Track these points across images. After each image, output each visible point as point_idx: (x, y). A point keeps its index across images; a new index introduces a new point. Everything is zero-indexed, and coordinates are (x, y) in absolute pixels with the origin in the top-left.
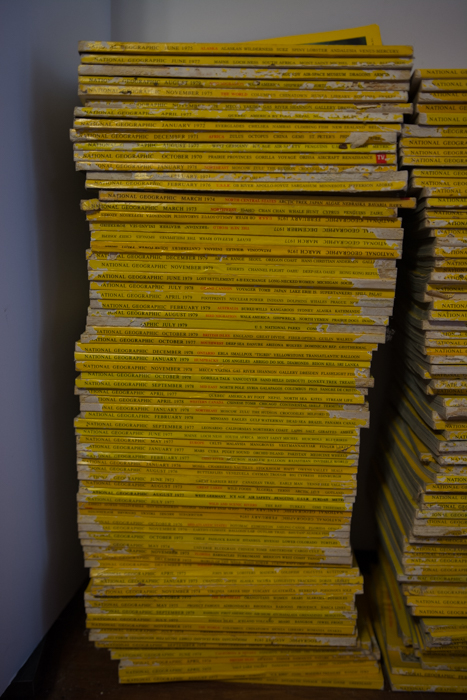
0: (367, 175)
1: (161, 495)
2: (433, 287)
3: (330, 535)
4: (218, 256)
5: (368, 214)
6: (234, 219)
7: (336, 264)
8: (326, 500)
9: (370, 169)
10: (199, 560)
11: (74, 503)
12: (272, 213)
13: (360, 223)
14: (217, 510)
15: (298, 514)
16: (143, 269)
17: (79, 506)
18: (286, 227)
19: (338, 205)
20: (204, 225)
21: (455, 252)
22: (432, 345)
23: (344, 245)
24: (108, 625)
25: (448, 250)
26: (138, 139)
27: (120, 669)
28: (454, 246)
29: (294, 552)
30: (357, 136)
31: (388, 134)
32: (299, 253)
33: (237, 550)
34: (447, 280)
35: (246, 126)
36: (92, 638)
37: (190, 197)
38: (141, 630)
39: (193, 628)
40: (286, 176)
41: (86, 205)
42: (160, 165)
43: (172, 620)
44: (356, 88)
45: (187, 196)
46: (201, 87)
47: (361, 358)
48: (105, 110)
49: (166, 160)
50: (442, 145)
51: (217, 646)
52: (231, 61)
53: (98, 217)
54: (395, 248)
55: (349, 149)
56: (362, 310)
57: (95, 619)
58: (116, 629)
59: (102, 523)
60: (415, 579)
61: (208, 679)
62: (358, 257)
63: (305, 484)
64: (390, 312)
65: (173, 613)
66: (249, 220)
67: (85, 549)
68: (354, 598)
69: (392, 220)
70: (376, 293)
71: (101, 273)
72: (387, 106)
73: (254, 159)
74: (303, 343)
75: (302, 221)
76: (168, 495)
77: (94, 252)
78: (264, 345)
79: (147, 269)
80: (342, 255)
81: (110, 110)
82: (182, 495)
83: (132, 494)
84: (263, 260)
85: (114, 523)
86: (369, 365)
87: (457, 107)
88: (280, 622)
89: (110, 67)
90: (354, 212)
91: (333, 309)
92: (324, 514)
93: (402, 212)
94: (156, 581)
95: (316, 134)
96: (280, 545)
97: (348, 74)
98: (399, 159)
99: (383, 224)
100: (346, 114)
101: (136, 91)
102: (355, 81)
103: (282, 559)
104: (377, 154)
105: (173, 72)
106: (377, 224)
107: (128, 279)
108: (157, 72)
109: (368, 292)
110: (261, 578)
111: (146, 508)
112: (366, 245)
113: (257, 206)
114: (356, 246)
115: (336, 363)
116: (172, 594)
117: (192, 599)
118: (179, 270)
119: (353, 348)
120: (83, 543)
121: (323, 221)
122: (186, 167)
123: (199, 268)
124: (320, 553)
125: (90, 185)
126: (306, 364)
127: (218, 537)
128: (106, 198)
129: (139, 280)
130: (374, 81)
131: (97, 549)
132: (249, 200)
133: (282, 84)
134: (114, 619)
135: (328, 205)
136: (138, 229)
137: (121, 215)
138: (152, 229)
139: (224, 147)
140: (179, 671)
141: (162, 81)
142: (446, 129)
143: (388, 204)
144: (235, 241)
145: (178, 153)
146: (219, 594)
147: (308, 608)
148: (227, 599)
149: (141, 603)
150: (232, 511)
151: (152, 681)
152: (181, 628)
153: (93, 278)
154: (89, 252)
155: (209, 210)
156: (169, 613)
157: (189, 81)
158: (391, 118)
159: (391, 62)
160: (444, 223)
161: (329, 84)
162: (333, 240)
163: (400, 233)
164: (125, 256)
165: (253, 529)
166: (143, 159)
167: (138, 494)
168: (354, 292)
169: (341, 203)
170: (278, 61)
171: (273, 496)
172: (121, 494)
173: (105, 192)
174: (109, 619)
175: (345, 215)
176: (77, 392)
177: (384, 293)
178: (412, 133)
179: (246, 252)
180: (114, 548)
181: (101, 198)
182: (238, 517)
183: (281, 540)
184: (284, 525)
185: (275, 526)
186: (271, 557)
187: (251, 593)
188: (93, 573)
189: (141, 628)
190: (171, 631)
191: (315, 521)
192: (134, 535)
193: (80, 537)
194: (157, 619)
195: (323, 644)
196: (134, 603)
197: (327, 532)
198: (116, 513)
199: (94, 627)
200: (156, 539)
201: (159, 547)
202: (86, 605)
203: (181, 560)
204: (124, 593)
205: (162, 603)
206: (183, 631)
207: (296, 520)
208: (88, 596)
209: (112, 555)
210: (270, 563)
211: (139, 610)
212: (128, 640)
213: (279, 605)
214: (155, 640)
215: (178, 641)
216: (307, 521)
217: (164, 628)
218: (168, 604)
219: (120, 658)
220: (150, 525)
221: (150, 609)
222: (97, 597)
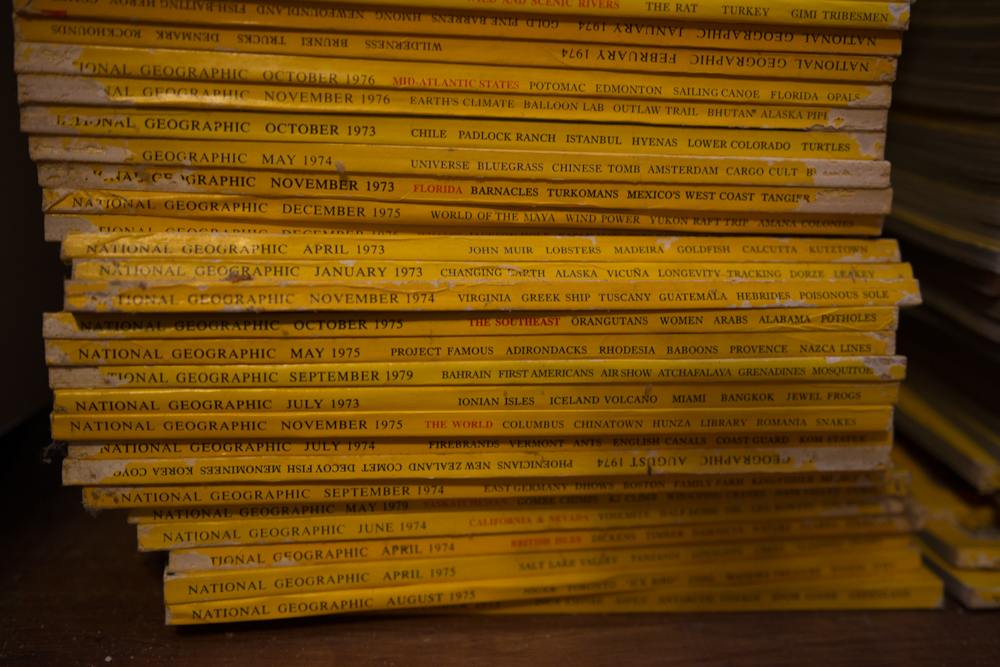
3: (830, 123)
10: (423, 212)
14: (489, 28)
15: (740, 42)
24: (126, 425)
27: (167, 578)
29: (721, 176)
33: (547, 172)
36: (72, 476)
38: (238, 442)
39: (406, 431)
43: (342, 404)
51: (478, 492)
57: (80, 406)
58: (153, 443)
59: (101, 73)
61: (446, 601)
65: (345, 379)
67: (44, 176)
68: (895, 317)
85: (143, 77)
88: (677, 400)
92: (818, 45)
94: (289, 271)
96: (683, 152)
103: (683, 203)
110: (618, 267)
111: (252, 16)
116: (343, 306)
117: (409, 327)
120: (40, 150)
124: (802, 177)
127: (487, 127)
131: (88, 173)
134: (149, 406)
140: (356, 580)
146: (495, 304)
147: (763, 351)
148: (517, 327)
149: (238, 345)
150: (537, 30)
151: (274, 614)
152: (371, 431)
156: (329, 380)
165: (599, 98)
174: (130, 406)
180: (144, 171)
182: (554, 56)
183: (682, 136)
184: (697, 84)
185: (668, 88)
186: (652, 195)
187: (594, 303)
188: (76, 243)
189: (238, 432)
190: (336, 441)
191: (792, 70)
192: (213, 118)
193: (25, 127)
194: (292, 403)
195: (797, 467)
196: (217, 344)
197: (819, 110)
198: (149, 34)
199: (79, 434)
200: (287, 134)
201: (298, 164)
202: (52, 355)
203: (369, 214)
204: (182, 305)
205: (306, 345)
206: (371, 441)
207: (734, 69)
208: (54, 324)
209: (143, 197)
210: (645, 222)
211: (231, 370)
212: (197, 477)
213: (677, 342)
214: (284, 475)
215: (359, 474)
216: (766, 71)
217: (313, 433)
218: (328, 347)
219: (167, 546)
220: (269, 82)
221: (268, 368)
222: (87, 320)
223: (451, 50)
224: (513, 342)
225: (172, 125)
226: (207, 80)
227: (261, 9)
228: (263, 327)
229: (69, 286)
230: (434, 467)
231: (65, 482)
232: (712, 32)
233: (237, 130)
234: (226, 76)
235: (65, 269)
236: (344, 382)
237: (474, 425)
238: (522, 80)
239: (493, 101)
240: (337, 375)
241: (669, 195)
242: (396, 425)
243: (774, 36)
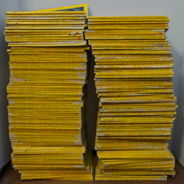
0: (76, 42)
1: (30, 127)
2: (96, 69)
3: (76, 137)
4: (42, 63)
5: (77, 51)
6: (45, 53)
7: (71, 64)
8: (74, 127)
9: (77, 40)
10: (41, 145)
11: (8, 129)
12: (54, 51)
13: (76, 54)
14: (45, 131)
15: (67, 131)
16: (23, 66)
17: (9, 130)
18: (58, 55)
19: (70, 49)
20: (38, 55)
21: (100, 60)
22: (97, 84)
23: (72, 59)
24: (17, 163)
25: (98, 60)
26: (20, 34)
27: (21, 176)
28: (100, 59)
29: (66, 142)
30: (73, 32)
31: (81, 32)
32: (61, 61)
33: (51, 142)
34: (98, 67)
35: (46, 31)
36: (13, 167)
37: (34, 48)
38: (26, 164)
39: (40, 164)
40: (57, 42)
41: (8, 50)
42: (26, 40)
43: (35, 161)
44: (72, 21)
45: (33, 48)
46: (35, 21)
47: (79, 88)
48: (12, 27)
49: (27, 39)
50: (95, 34)
51: (47, 169)
52: (42, 15)
53: (11, 53)
54: (85, 60)
55: (71, 36)
56: (78, 76)
57: (14, 161)
58: (20, 164)
59: (15, 135)
60: (100, 149)
61: (45, 178)
62: (76, 62)
63: (68, 123)
64: (86, 76)
65: (35, 159)
66: (48, 53)
67: (11, 142)
68: (83, 154)
69: (84, 52)
70: (82, 71)
71: (13, 67)
72: (80, 25)
73: (49, 38)
74: (64, 85)
75: (62, 53)
76: (32, 127)
77: (11, 62)
78: (55, 85)
79: (24, 66)
80: (72, 62)
81: (13, 27)
82: (36, 127)
83: (23, 126)
84: (53, 63)
85: (19, 135)
86: (82, 90)
87: (97, 25)
88: (63, 161)
89: (13, 18)
90: (74, 51)
91: (71, 76)
92: (74, 131)
93: (86, 51)
94: (30, 150)
95: (63, 32)
96: (63, 140)
97: (70, 18)
98: (84, 38)
99: (82, 54)
100: (70, 27)
101: (19, 23)
102: (72, 20)
103: (63, 144)
104: (78, 37)
105: (28, 18)
106: (80, 54)
107: (19, 69)
108: (24, 18)
109: (80, 71)
110: (58, 149)
111: (27, 130)
112: (78, 59)
113: (50, 50)
114: (75, 59)
115: (73, 90)
116: (34, 153)
117: (40, 155)
118: (32, 66)
119: (77, 86)
120: (11, 141)
121: (67, 53)
122: (32, 41)
123: (37, 66)
124: (73, 142)
125: (9, 45)
126: (66, 90)
127: (46, 138)
128: (13, 49)
129: (22, 69)
130: (77, 19)
131: (15, 142)
132: (48, 48)
133: (54, 21)
135: (68, 49)
136: (21, 56)
137: (17, 53)
138: (25, 56)
139: (42, 36)
140: (37, 176)
141: (26, 20)
142: (95, 30)
143: (82, 49)
144: (45, 59)
145: (30, 37)
146: (46, 153)
147: (70, 157)
148: (49, 155)
149: (26, 156)
150: (49, 131)
151: (30, 179)
152: (37, 164)
153: (11, 69)
154: (9, 62)
155: (38, 51)
156: (33, 159)
157: (32, 20)
158: (81, 28)
159: (80, 15)
160: (96, 53)
161: (66, 20)
162: (70, 58)
163: (86, 56)
164: (18, 63)
165: (55, 136)
166: (22, 39)
167: (25, 126)
168: (76, 71)
169: (71, 49)
170: (53, 15)
171: (60, 126)
172: (20, 126)
173: (13, 47)
174: (18, 161)
175: (72, 52)
176: (8, 99)
177: (84, 71)
178: (87, 32)
179: (48, 61)
180: (19, 142)
181: (12, 49)
182: (51, 132)
183: (63, 139)
184: (63, 134)
185: (61, 135)
186: (61, 143)
187: (55, 153)
188: (13, 148)
189: (26, 163)
190: (35, 164)
191: (72, 133)
192: (24, 138)
193: (10, 139)
194: (31, 161)
195: (75, 167)
196: (24, 156)
197: (75, 136)
198: (19, 132)
199: (14, 163)
200: (30, 139)
201: (31, 141)
202: (12, 157)
203: (37, 145)
204: (21, 154)
205: (31, 156)
206: (38, 164)
207: (66, 133)
208: (12, 155)
209: (19, 144)
210: (60, 145)
211: (26, 158)
212: (23, 167)
213: (63, 156)
214: (30, 167)
215: (36, 167)
216: (69, 133)
217: (32, 164)
218: (33, 157)
219: (21, 173)
220: (28, 135)
221: (28, 158)
222: (14, 155)
223: (42, 132)
224: (48, 156)
225: (21, 139)
226: (23, 135)
228: (28, 155)
229: (13, 152)
230: (43, 167)
233: (26, 139)
234: (25, 135)
235: (12, 150)
237: (46, 163)
238: (49, 134)
239: (46, 136)
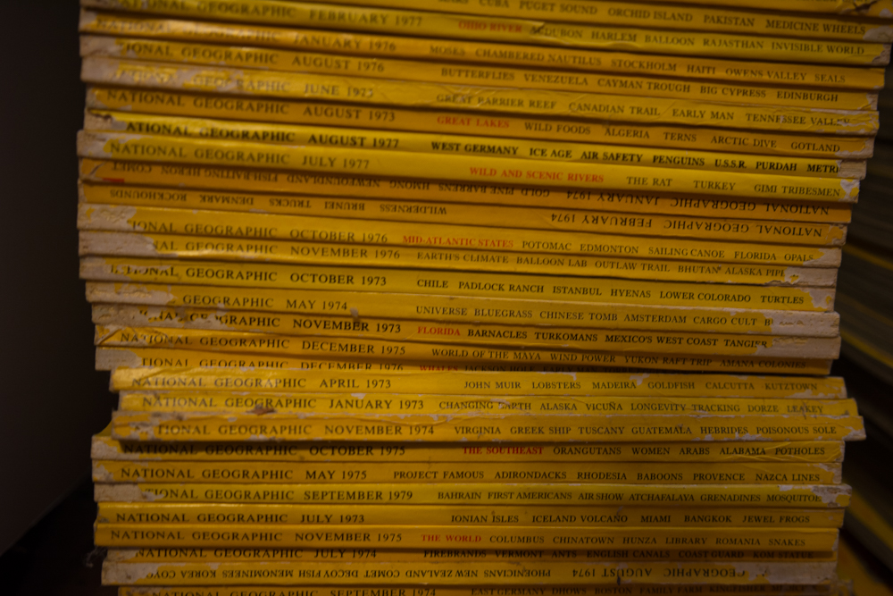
1: (331, 142)
3: (787, 279)
8: (791, 169)
10: (425, 351)
11: (72, 159)
14: (488, 196)
15: (708, 210)
17: (85, 170)
24: (160, 534)
29: (689, 325)
33: (536, 318)
36: (110, 577)
38: (256, 550)
39: (405, 543)
43: (348, 519)
57: (120, 518)
58: (182, 549)
59: (151, 231)
63: (740, 119)
65: (352, 497)
67: (97, 315)
68: (842, 450)
76: (353, 143)
82: (395, 146)
83: (245, 136)
85: (187, 234)
88: (645, 520)
92: (778, 213)
94: (306, 403)
96: (656, 302)
103: (655, 347)
110: (595, 400)
111: (283, 184)
116: (353, 436)
117: (410, 454)
120: (95, 294)
124: (760, 326)
127: (484, 279)
131: (135, 313)
134: (181, 518)
146: (487, 437)
147: (722, 478)
148: (505, 455)
149: (260, 467)
150: (530, 199)
152: (373, 542)
156: (339, 498)
165: (583, 256)
167: (263, 138)
171: (648, 154)
172: (213, 135)
174: (164, 518)
180: (184, 312)
182: (545, 219)
183: (655, 290)
184: (670, 245)
185: (644, 248)
186: (627, 339)
187: (574, 435)
188: (122, 377)
189: (257, 542)
190: (342, 550)
191: (754, 234)
192: (245, 269)
193: (83, 275)
194: (306, 518)
195: (751, 580)
196: (241, 466)
197: (777, 268)
198: (194, 198)
199: (118, 541)
200: (309, 283)
201: (318, 308)
202: (97, 475)
203: (377, 351)
204: (214, 435)
205: (319, 468)
206: (374, 551)
207: (703, 233)
208: (102, 446)
209: (178, 334)
210: (620, 361)
211: (253, 488)
212: (220, 579)
213: (647, 470)
214: (296, 579)
215: (361, 579)
216: (731, 235)
217: (323, 543)
218: (338, 470)
220: (296, 239)
221: (285, 487)
222: (129, 446)
223: (453, 214)
224: (501, 468)
225: (210, 274)
226: (240, 236)
227: (291, 178)
228: (283, 452)
229: (117, 417)
230: (428, 575)
231: (104, 582)
232: (684, 202)
233: (266, 279)
234: (258, 234)
235: (112, 400)
236: (352, 501)
237: (464, 539)
238: (516, 240)
239: (490, 257)
240: (345, 495)
241: (642, 339)
242: (396, 538)
243: (739, 205)
